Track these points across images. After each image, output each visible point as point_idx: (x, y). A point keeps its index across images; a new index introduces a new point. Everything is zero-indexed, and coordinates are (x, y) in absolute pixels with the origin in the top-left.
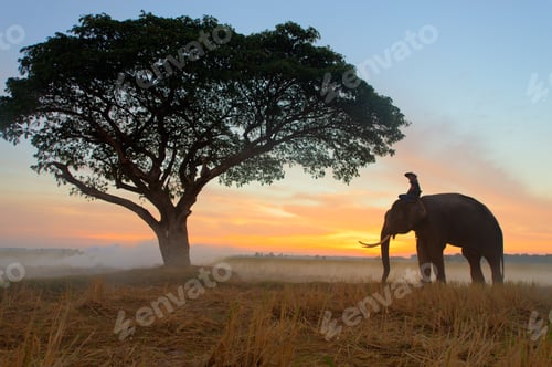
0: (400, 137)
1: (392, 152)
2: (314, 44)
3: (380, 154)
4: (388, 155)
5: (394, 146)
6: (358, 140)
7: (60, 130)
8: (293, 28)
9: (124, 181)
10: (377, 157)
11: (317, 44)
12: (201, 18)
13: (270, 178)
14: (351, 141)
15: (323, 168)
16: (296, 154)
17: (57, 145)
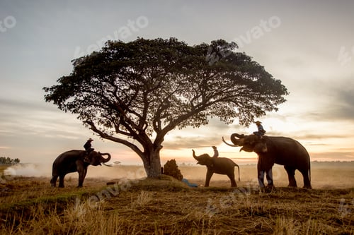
0: (283, 101)
1: (277, 109)
2: (233, 51)
3: (269, 110)
4: (274, 111)
5: (278, 106)
6: (254, 102)
7: (83, 101)
8: (222, 43)
9: (120, 129)
10: (267, 112)
11: (235, 51)
12: (169, 39)
13: (199, 124)
14: (249, 103)
15: (232, 118)
16: (214, 110)
17: (81, 110)
